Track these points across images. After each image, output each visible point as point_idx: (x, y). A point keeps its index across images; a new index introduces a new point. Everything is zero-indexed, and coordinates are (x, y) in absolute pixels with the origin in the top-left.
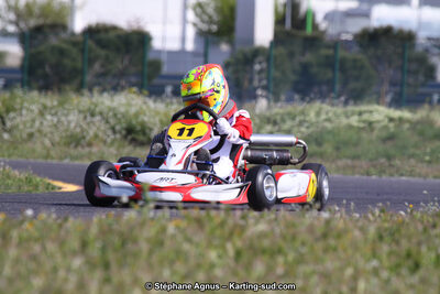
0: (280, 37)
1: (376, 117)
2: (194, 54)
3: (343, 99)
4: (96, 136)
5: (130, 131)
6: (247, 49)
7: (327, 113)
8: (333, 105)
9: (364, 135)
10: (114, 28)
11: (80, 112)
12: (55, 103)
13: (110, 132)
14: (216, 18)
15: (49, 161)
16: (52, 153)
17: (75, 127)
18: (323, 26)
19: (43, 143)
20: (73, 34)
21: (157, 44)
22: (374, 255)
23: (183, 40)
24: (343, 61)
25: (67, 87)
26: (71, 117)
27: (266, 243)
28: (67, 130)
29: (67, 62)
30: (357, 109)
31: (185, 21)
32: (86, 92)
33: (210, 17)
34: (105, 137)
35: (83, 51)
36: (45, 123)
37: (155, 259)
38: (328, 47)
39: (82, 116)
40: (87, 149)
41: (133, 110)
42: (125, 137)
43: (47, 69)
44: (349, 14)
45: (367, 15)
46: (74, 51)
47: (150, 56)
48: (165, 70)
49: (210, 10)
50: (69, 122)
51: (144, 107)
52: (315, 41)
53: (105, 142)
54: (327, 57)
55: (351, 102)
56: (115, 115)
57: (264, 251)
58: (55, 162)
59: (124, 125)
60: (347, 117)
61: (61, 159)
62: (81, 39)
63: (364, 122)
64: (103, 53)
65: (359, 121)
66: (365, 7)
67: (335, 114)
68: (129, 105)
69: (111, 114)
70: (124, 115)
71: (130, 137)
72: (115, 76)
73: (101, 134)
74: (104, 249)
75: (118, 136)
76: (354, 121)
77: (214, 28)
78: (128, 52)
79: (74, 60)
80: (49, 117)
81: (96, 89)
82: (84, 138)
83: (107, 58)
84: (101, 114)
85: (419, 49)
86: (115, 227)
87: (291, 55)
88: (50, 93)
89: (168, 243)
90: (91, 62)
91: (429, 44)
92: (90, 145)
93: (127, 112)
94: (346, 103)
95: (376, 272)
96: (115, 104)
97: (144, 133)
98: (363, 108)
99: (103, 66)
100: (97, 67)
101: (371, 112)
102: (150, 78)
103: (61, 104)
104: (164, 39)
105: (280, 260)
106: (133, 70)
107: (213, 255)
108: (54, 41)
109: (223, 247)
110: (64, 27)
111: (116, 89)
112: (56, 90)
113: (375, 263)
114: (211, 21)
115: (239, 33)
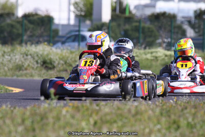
0: (114, 18)
1: (159, 54)
2: (74, 26)
3: (143, 46)
4: (29, 65)
5: (44, 62)
6: (98, 23)
7: (136, 53)
8: (139, 49)
9: (154, 63)
10: (36, 14)
11: (21, 54)
12: (9, 50)
13: (35, 63)
14: (84, 9)
15: (7, 78)
16: (8, 74)
17: (19, 61)
18: (134, 12)
19: (4, 69)
20: (17, 17)
21: (56, 21)
22: (159, 123)
23: (69, 19)
24: (143, 28)
25: (15, 43)
26: (17, 57)
27: (108, 118)
28: (15, 63)
29: (15, 31)
30: (150, 51)
31: (69, 10)
32: (24, 45)
33: (81, 9)
34: (33, 66)
35: (22, 25)
36: (5, 60)
37: (56, 126)
38: (137, 22)
39: (22, 56)
40: (25, 72)
41: (46, 53)
42: (42, 65)
43: (6, 34)
44: (146, 6)
45: (154, 6)
46: (18, 26)
47: (53, 27)
48: (60, 33)
49: (81, 5)
50: (16, 59)
51: (51, 51)
52: (130, 19)
53: (33, 68)
54: (136, 26)
55: (147, 48)
56: (38, 55)
57: (107, 122)
58: (10, 78)
59: (42, 60)
60: (146, 54)
61: (12, 76)
62: (21, 20)
63: (153, 57)
64: (31, 26)
65: (152, 56)
66: (153, 2)
67: (140, 53)
68: (44, 50)
69: (35, 55)
70: (41, 56)
71: (44, 66)
72: (37, 37)
73: (31, 64)
74: (33, 122)
75: (39, 65)
76: (149, 56)
77: (83, 14)
78: (43, 25)
79: (18, 30)
80: (6, 57)
81: (29, 43)
82: (23, 66)
83: (33, 28)
84: (31, 55)
85: (178, 23)
86: (38, 111)
87: (119, 25)
88: (7, 46)
89: (62, 118)
90: (26, 30)
91: (183, 20)
92: (26, 69)
93: (43, 54)
94: (145, 48)
95: (159, 131)
96: (37, 50)
97: (51, 64)
98: (153, 50)
99: (31, 32)
100: (28, 33)
101: (157, 52)
102: (54, 37)
103: (12, 51)
104: (60, 19)
105: (115, 125)
106: (45, 34)
107: (84, 124)
108: (8, 21)
109: (88, 120)
110: (13, 14)
111: (38, 43)
112: (9, 44)
113: (159, 127)
114: (81, 11)
115: (95, 16)
